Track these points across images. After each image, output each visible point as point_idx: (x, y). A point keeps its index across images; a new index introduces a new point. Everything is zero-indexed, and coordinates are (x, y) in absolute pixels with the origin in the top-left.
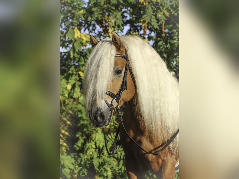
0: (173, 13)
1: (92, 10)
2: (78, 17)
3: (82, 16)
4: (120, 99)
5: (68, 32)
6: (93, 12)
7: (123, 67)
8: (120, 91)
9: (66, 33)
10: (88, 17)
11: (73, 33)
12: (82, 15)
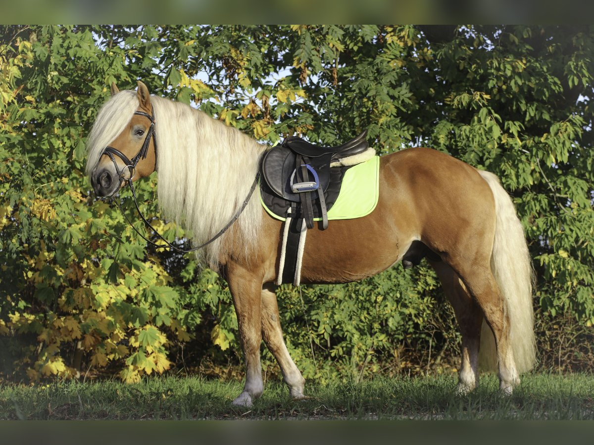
0: (350, 47)
1: (208, 40)
2: (185, 51)
3: (192, 51)
4: (134, 168)
5: (170, 76)
6: (211, 43)
7: (146, 129)
8: (136, 158)
9: (167, 78)
10: (201, 52)
11: (178, 77)
12: (193, 47)
